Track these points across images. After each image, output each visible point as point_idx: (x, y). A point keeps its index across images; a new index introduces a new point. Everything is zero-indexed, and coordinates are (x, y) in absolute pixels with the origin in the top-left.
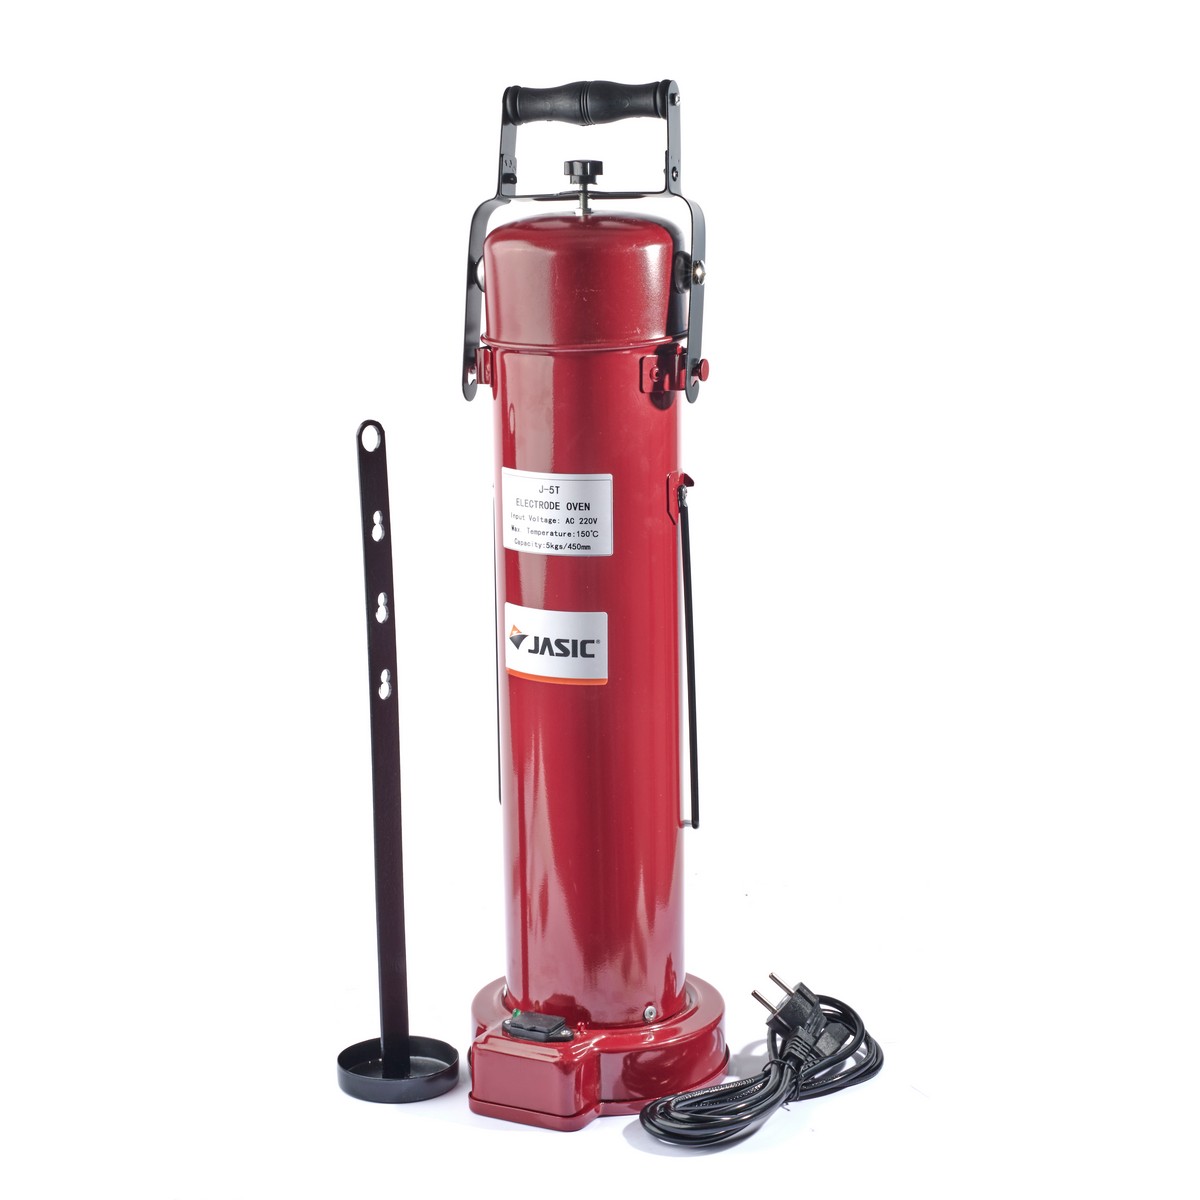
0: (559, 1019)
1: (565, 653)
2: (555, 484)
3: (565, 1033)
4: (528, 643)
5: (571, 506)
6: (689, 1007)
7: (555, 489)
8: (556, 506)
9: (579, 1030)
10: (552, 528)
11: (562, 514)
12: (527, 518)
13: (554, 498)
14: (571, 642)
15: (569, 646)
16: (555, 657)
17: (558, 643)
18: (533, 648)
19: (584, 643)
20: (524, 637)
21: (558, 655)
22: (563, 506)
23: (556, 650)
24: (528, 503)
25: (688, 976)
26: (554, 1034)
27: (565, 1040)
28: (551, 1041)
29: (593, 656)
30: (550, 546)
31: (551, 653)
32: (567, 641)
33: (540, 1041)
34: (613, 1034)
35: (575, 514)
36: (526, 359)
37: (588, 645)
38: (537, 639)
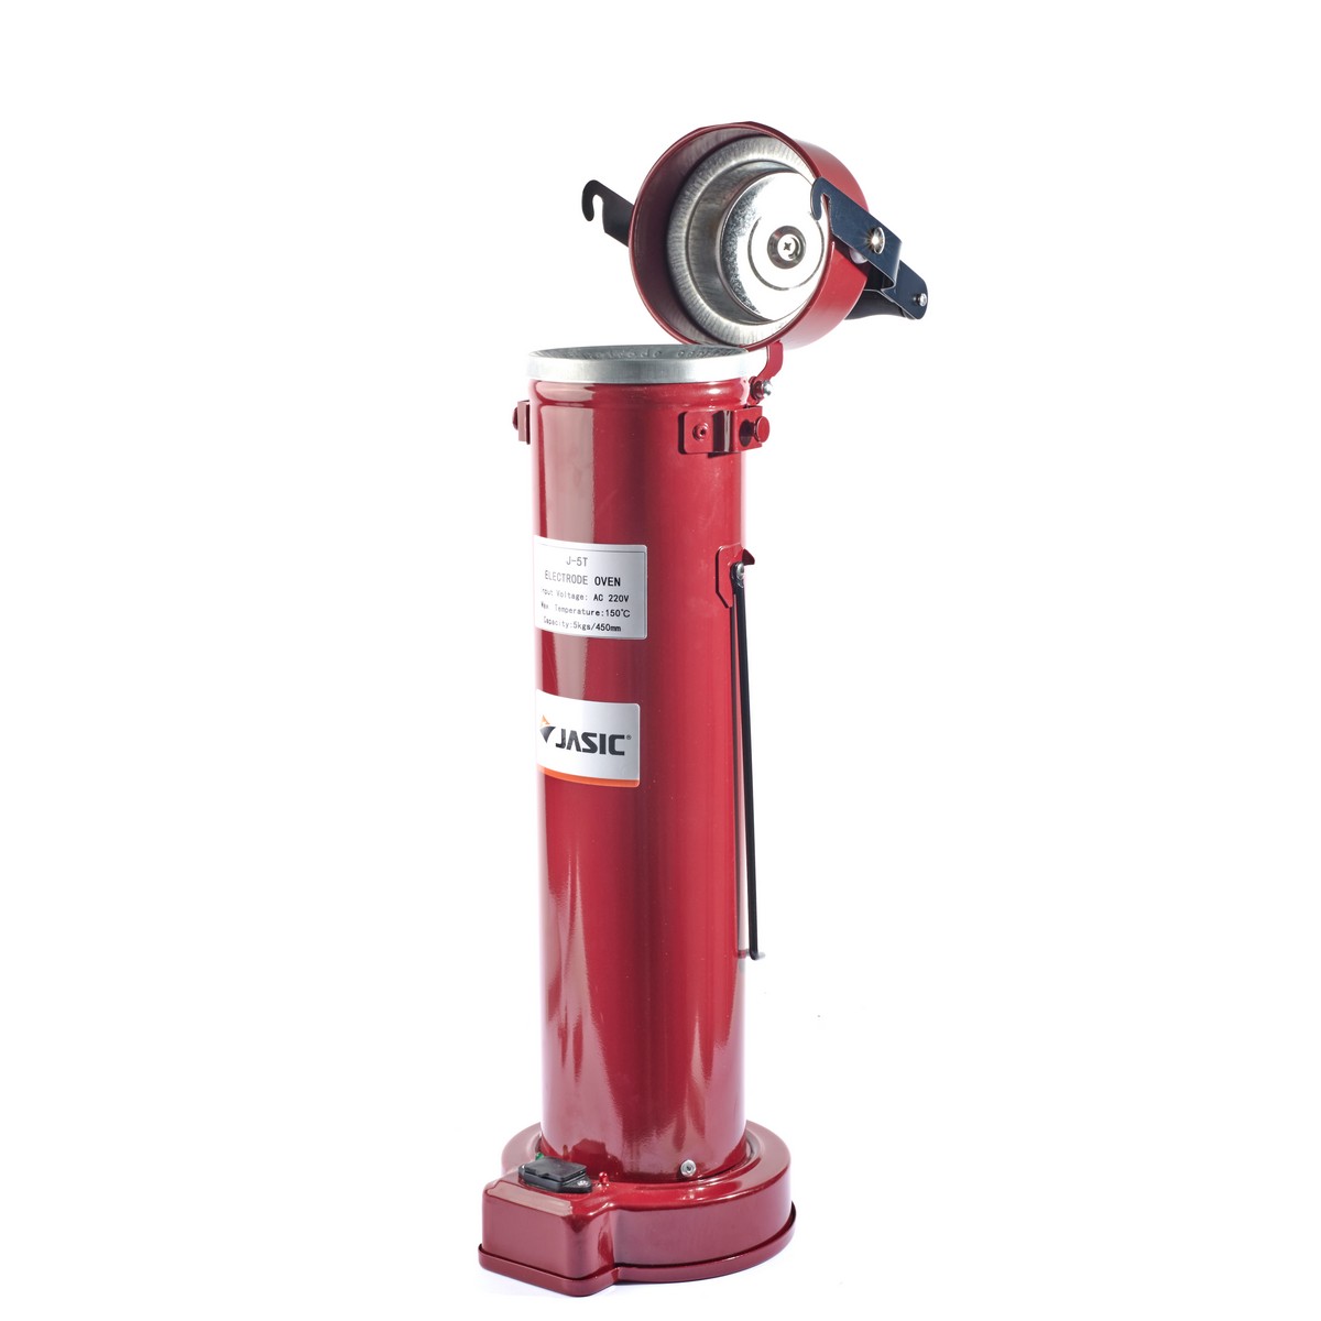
0: (580, 1167)
1: (593, 749)
2: (582, 554)
3: (582, 1183)
4: (555, 737)
5: (600, 581)
6: (750, 1159)
7: (583, 560)
8: (584, 580)
9: (601, 1181)
10: (580, 605)
11: (590, 589)
12: (555, 593)
13: (581, 571)
14: (598, 736)
15: (596, 741)
16: (582, 753)
17: (585, 736)
18: (560, 742)
19: (613, 738)
20: (553, 728)
21: (585, 750)
22: (591, 580)
23: (583, 745)
24: (557, 577)
25: (749, 1123)
26: (569, 1184)
27: (582, 1191)
28: (564, 1191)
29: (622, 753)
30: (577, 625)
31: (578, 749)
32: (594, 735)
33: (553, 1190)
34: (641, 1188)
35: (605, 590)
36: (563, 411)
37: (617, 741)
38: (563, 731)
